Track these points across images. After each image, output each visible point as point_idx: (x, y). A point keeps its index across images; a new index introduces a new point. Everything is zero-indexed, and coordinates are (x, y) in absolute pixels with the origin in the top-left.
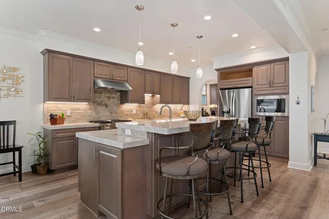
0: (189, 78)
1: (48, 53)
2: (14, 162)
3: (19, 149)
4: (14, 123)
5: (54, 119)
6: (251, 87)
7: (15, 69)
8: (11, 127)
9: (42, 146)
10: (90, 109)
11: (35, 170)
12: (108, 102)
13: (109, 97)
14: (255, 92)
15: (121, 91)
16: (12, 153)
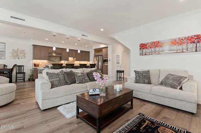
0: (89, 52)
1: (34, 45)
2: (23, 77)
3: (24, 73)
4: (23, 66)
5: (35, 65)
6: (102, 55)
7: (24, 51)
8: (23, 67)
9: (32, 73)
10: (48, 62)
11: (29, 80)
12: (55, 60)
13: (55, 59)
14: (103, 57)
15: (60, 57)
16: (22, 74)
